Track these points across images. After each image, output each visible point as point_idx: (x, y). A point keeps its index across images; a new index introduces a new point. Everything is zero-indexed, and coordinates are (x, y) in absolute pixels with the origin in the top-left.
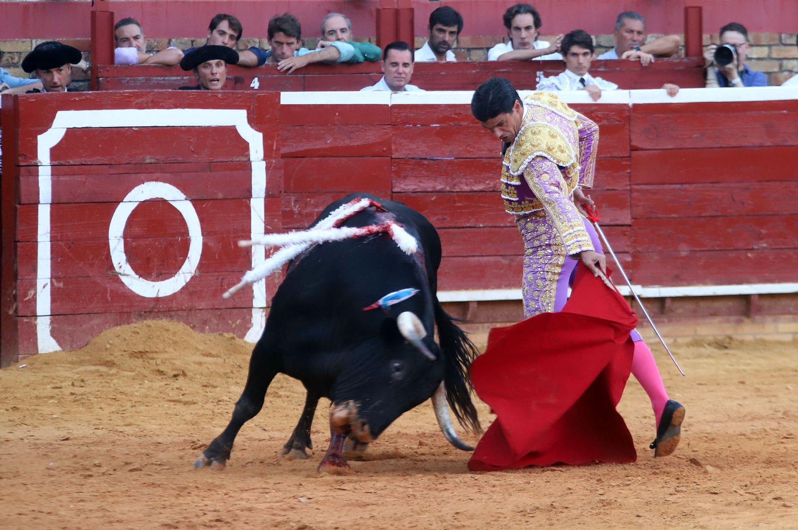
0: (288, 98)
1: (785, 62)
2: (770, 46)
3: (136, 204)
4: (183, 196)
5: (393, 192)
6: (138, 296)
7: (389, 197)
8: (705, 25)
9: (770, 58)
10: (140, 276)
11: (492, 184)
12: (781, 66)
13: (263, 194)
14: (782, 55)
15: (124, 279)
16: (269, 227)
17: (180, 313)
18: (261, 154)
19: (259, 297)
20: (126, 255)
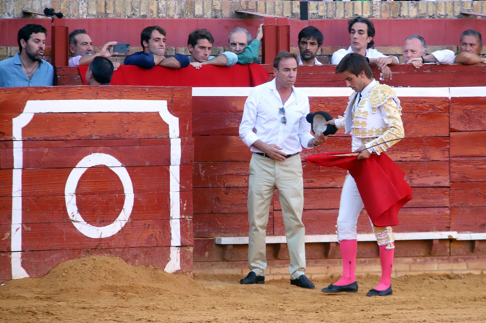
0: (199, 91)
3: (86, 169)
4: (120, 164)
6: (86, 237)
10: (88, 222)
13: (179, 163)
15: (75, 225)
16: (183, 187)
17: (117, 250)
18: (177, 133)
19: (176, 238)
20: (78, 207)
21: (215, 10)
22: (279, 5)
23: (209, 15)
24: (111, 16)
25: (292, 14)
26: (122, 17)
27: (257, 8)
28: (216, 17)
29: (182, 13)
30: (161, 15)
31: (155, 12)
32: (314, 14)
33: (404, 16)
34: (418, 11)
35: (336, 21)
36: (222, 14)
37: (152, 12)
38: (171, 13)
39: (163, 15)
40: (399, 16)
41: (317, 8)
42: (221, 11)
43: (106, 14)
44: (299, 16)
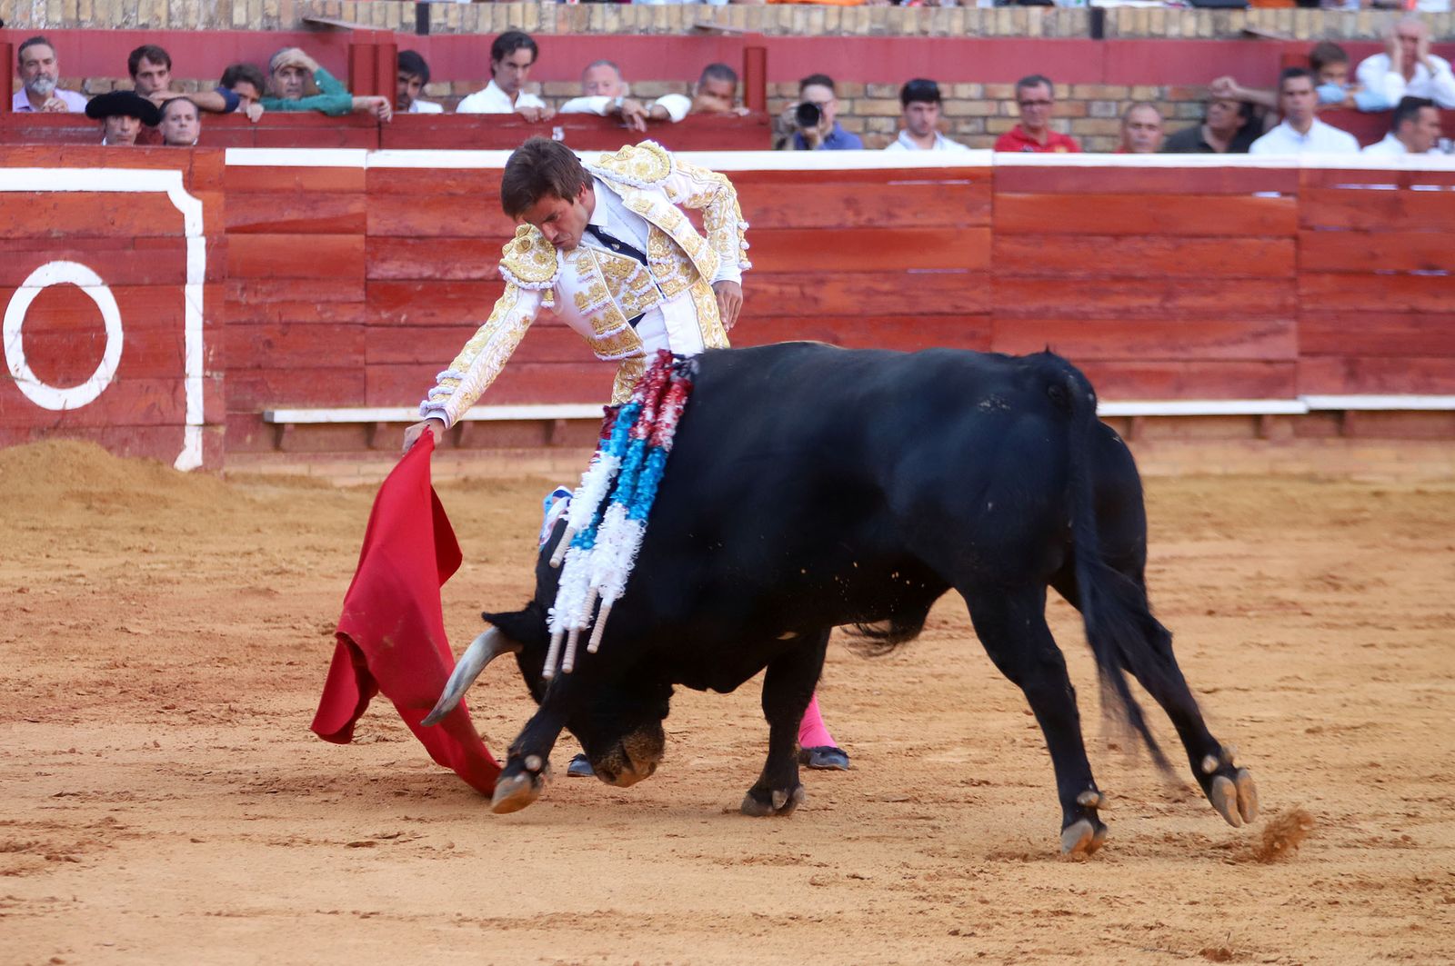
0: (237, 156)
1: (871, 120)
2: (852, 99)
3: (39, 290)
4: (98, 280)
5: (367, 280)
6: (39, 407)
7: (363, 287)
8: (771, 71)
9: (851, 115)
10: (43, 381)
12: (866, 125)
13: (201, 279)
14: (869, 110)
15: (21, 385)
16: (208, 322)
17: (93, 430)
18: (199, 228)
19: (195, 411)
20: (25, 355)
21: (267, 16)
22: (379, 8)
23: (257, 24)
24: (87, 25)
25: (403, 24)
26: (107, 28)
27: (341, 14)
28: (269, 28)
29: (211, 21)
30: (174, 24)
31: (164, 18)
32: (439, 25)
33: (596, 30)
34: (621, 20)
35: (478, 37)
36: (279, 24)
37: (158, 18)
38: (192, 21)
39: (177, 24)
40: (588, 29)
41: (446, 14)
42: (279, 17)
43: (79, 21)
44: (414, 28)
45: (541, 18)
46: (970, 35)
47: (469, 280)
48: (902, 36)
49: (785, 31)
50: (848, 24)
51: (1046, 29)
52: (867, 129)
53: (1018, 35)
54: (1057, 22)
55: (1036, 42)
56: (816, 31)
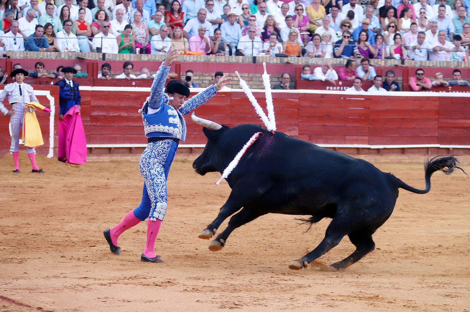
2: (199, 76)
5: (91, 116)
8: (181, 70)
9: (199, 80)
11: (119, 114)
12: (202, 82)
13: (54, 115)
14: (203, 79)
16: (55, 125)
18: (54, 104)
19: (52, 145)
21: (69, 56)
22: (94, 55)
23: (67, 58)
24: (29, 58)
25: (99, 58)
26: (33, 58)
27: (85, 56)
28: (69, 59)
29: (56, 57)
30: (48, 58)
32: (107, 58)
34: (148, 58)
35: (116, 61)
36: (72, 58)
37: (45, 56)
39: (49, 58)
40: (141, 60)
41: (109, 56)
42: (71, 56)
43: (27, 57)
44: (102, 59)
45: (130, 57)
46: (226, 62)
47: (113, 116)
48: (211, 62)
49: (185, 61)
50: (199, 59)
51: (243, 61)
52: (203, 83)
53: (236, 62)
54: (246, 59)
55: (241, 64)
56: (191, 61)
